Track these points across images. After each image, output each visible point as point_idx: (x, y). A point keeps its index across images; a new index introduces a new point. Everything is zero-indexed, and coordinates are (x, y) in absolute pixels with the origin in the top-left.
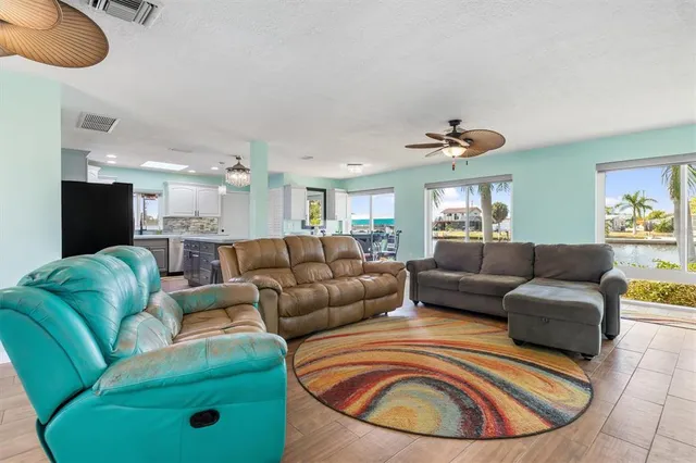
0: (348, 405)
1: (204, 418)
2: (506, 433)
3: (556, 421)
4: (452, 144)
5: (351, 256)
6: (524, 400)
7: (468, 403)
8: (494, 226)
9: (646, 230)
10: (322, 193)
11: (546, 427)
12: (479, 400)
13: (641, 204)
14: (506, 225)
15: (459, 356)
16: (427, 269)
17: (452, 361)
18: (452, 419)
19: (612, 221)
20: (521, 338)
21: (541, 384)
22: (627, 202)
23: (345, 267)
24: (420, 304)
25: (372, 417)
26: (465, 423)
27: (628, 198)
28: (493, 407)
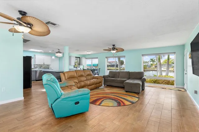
0: (96, 103)
1: (77, 103)
2: (124, 105)
3: (132, 103)
4: (113, 50)
5: (90, 75)
6: (127, 100)
7: (118, 102)
8: (121, 66)
9: (155, 67)
10: (79, 58)
11: (131, 104)
12: (120, 101)
13: (154, 61)
14: (123, 66)
15: (115, 95)
16: (107, 78)
17: (114, 95)
18: (116, 104)
19: (148, 65)
20: (127, 91)
21: (130, 98)
22: (151, 60)
23: (89, 77)
24: (106, 85)
25: (101, 105)
26: (118, 104)
27: (151, 59)
28: (122, 102)
